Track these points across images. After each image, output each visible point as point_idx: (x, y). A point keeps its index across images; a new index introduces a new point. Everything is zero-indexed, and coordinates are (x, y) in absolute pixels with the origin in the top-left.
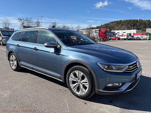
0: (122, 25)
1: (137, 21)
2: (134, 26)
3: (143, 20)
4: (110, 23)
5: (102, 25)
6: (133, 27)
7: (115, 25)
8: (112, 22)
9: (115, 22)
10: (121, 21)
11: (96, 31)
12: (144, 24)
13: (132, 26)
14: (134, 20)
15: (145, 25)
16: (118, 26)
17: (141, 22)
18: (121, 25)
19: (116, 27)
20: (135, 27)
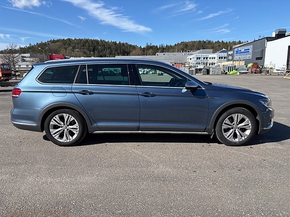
0: (74, 48)
1: (97, 42)
2: (93, 51)
3: (107, 41)
4: (50, 43)
5: (33, 45)
6: (92, 53)
7: (60, 47)
8: (54, 42)
9: (58, 41)
10: (69, 39)
11: (22, 57)
12: (109, 48)
13: (90, 51)
14: (92, 41)
15: (111, 50)
16: (66, 49)
17: (104, 45)
18: (71, 48)
19: (63, 51)
20: (96, 52)
